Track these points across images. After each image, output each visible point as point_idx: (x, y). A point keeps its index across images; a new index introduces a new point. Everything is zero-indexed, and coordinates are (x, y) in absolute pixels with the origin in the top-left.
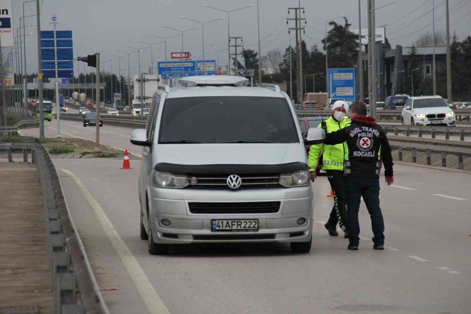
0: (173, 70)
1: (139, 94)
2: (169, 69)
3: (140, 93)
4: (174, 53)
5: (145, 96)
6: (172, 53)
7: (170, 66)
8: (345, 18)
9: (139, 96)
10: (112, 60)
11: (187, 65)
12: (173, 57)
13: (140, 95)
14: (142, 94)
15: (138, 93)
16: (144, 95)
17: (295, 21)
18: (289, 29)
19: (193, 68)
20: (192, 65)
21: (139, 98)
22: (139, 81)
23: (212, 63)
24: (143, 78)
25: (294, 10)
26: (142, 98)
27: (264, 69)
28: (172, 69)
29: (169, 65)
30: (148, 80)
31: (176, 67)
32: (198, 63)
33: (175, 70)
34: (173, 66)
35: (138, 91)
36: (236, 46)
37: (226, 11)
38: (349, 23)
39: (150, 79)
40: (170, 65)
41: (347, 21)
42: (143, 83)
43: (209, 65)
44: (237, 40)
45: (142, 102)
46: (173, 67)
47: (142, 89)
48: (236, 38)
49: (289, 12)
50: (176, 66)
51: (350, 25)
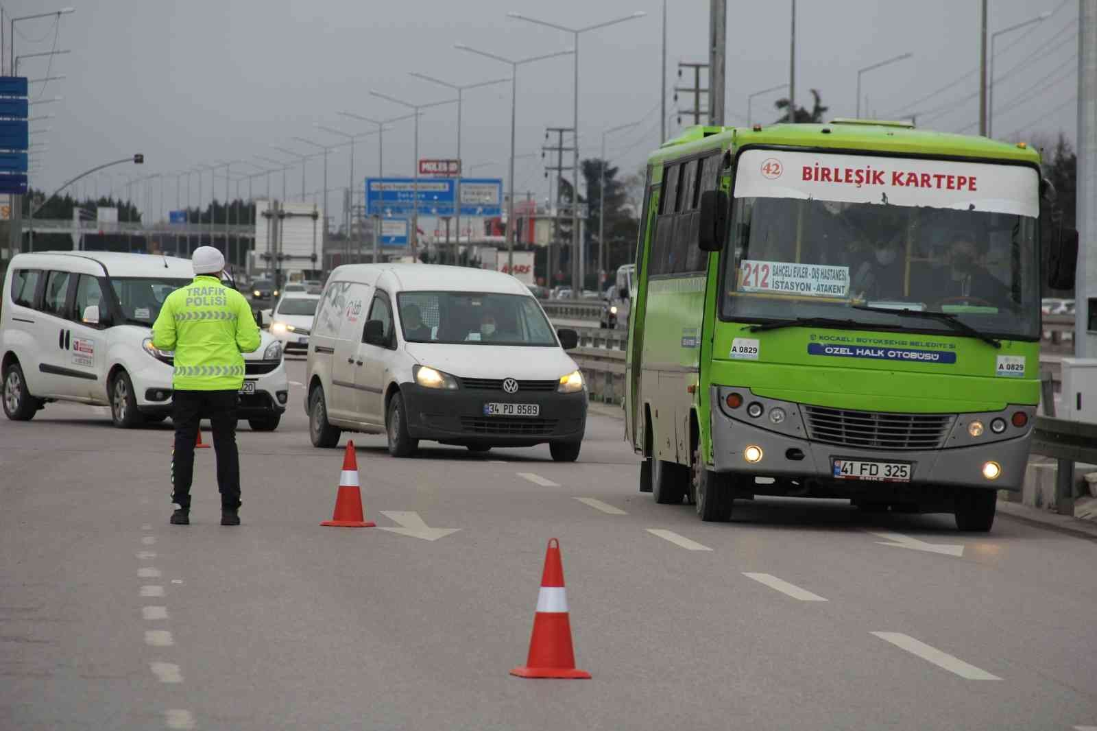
0: (402, 199)
1: (268, 248)
2: (392, 196)
3: (271, 245)
4: (426, 161)
5: (281, 254)
6: (421, 162)
7: (396, 189)
8: (814, 92)
9: (267, 253)
10: (269, 172)
11: (434, 187)
12: (423, 170)
13: (271, 251)
14: (275, 248)
15: (265, 245)
16: (278, 251)
17: (693, 95)
18: (680, 112)
19: (447, 196)
20: (447, 189)
21: (267, 258)
22: (268, 215)
23: (492, 185)
24: (279, 208)
25: (693, 70)
26: (275, 257)
27: (631, 207)
28: (399, 195)
29: (392, 187)
30: (290, 215)
31: (410, 193)
32: (462, 185)
33: (406, 198)
34: (402, 190)
35: (265, 240)
36: (560, 149)
37: (510, 62)
38: (822, 104)
39: (294, 212)
40: (394, 186)
41: (818, 100)
42: (279, 220)
43: (486, 190)
44: (565, 134)
45: (274, 265)
46: (402, 193)
47: (275, 235)
48: (561, 131)
49: (680, 73)
50: (409, 189)
51: (825, 109)
